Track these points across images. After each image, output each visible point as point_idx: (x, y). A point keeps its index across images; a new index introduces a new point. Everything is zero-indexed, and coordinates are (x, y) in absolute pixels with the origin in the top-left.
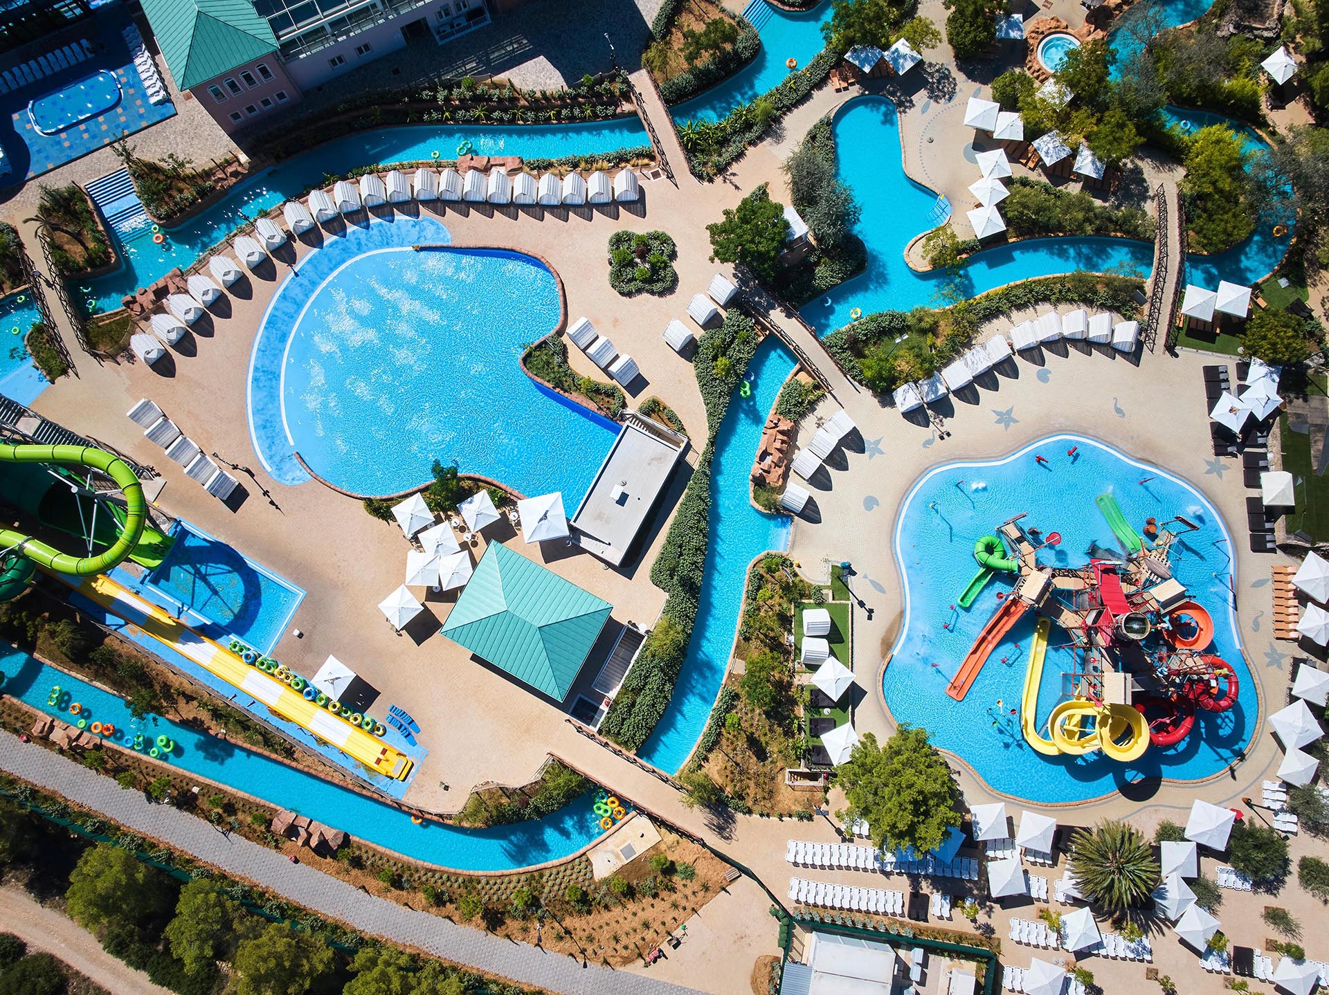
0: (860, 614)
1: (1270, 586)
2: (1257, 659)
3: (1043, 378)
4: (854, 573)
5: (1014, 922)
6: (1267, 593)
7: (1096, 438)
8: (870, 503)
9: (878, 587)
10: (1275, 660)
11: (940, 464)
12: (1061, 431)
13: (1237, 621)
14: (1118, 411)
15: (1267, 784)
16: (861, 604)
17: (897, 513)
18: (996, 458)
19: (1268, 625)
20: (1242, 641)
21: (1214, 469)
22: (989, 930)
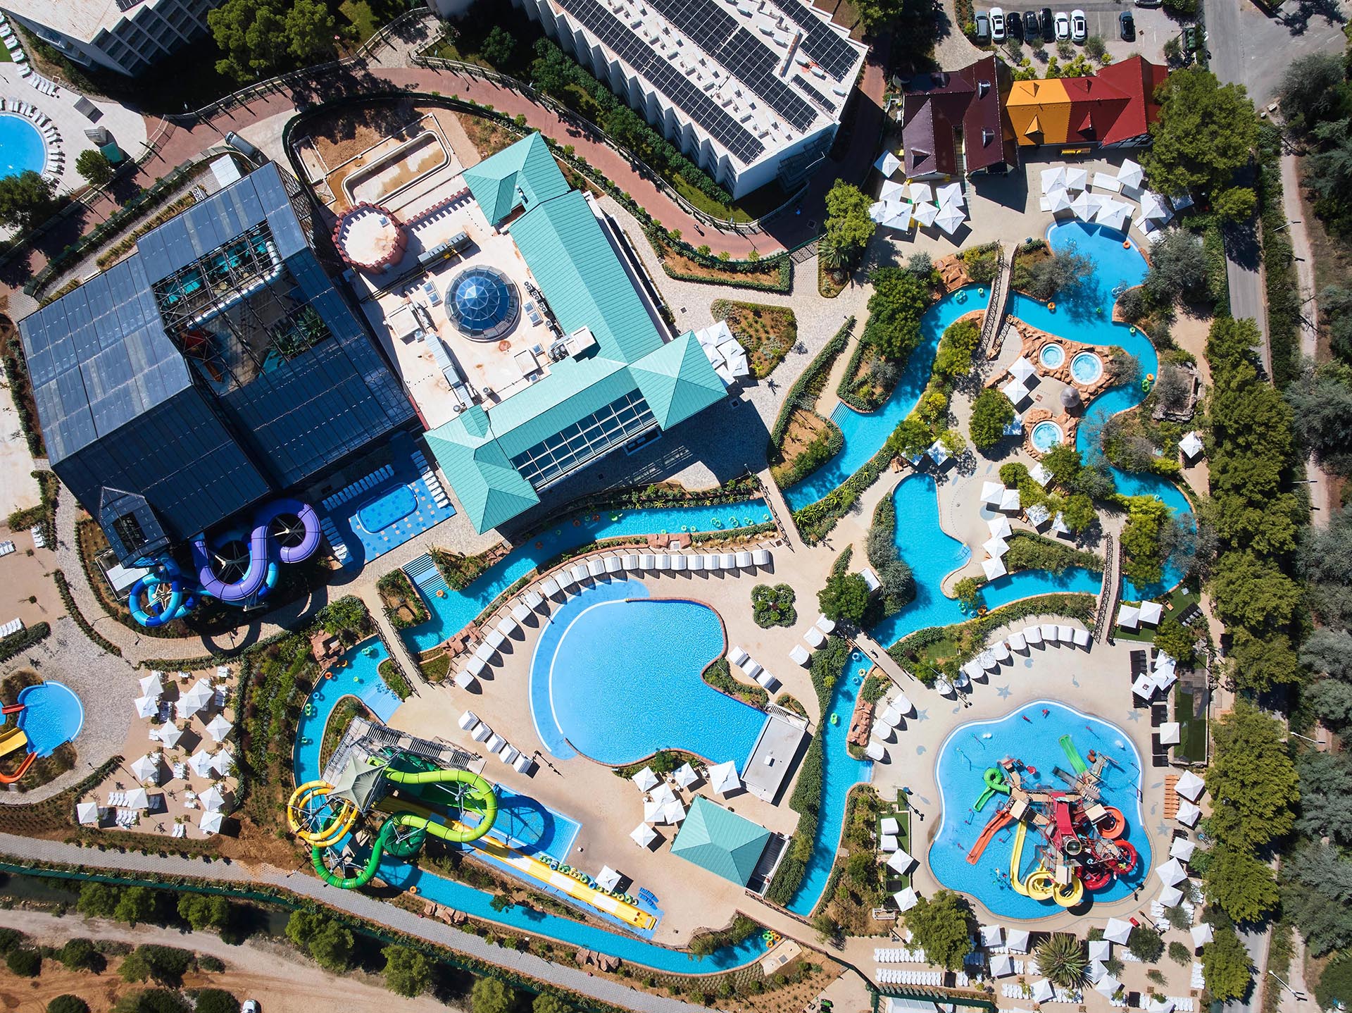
0: (916, 817)
1: (1164, 786)
2: (1152, 831)
3: (1028, 665)
5: (1004, 986)
6: (1162, 791)
7: (1060, 701)
8: (921, 750)
9: (926, 801)
10: (1163, 830)
11: (964, 724)
12: (1039, 699)
13: (1142, 809)
14: (1075, 683)
15: (1154, 903)
16: (916, 811)
17: (937, 755)
18: (999, 718)
19: (1160, 809)
20: (1144, 821)
21: (1133, 717)
22: (991, 990)
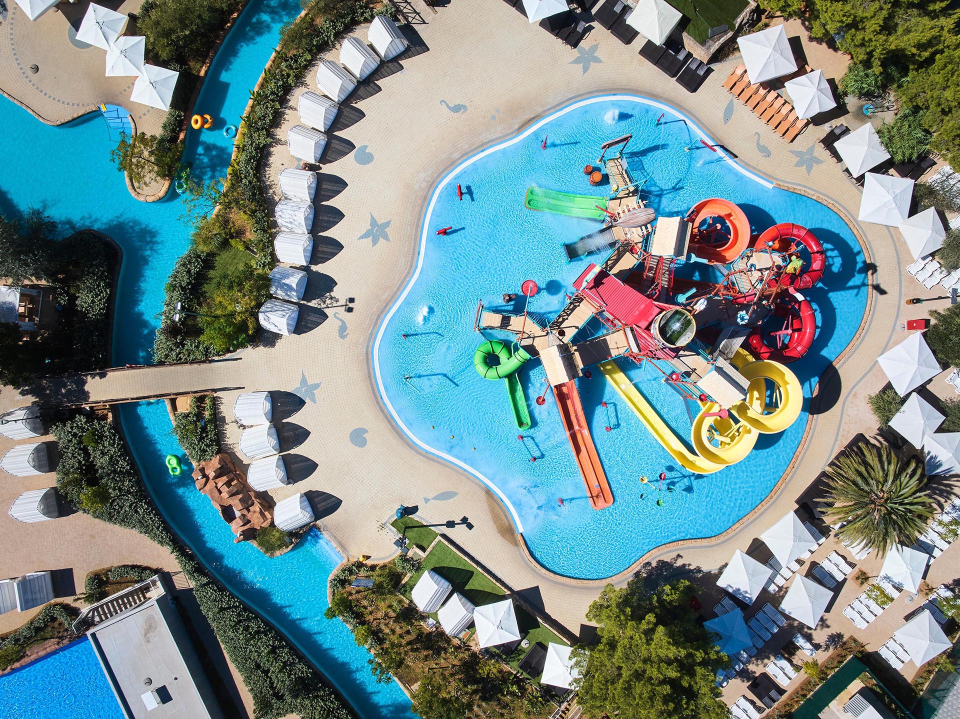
0: (458, 534)
1: (739, 103)
2: (795, 177)
3: (366, 158)
4: (415, 509)
5: (849, 613)
6: (743, 112)
7: (466, 155)
8: (358, 437)
9: (445, 496)
10: (807, 161)
11: (372, 337)
12: (432, 185)
13: (747, 166)
14: (457, 109)
15: (913, 269)
16: (451, 524)
17: (389, 419)
18: (412, 267)
19: (773, 139)
20: (768, 177)
21: (587, 61)
22: (835, 639)
